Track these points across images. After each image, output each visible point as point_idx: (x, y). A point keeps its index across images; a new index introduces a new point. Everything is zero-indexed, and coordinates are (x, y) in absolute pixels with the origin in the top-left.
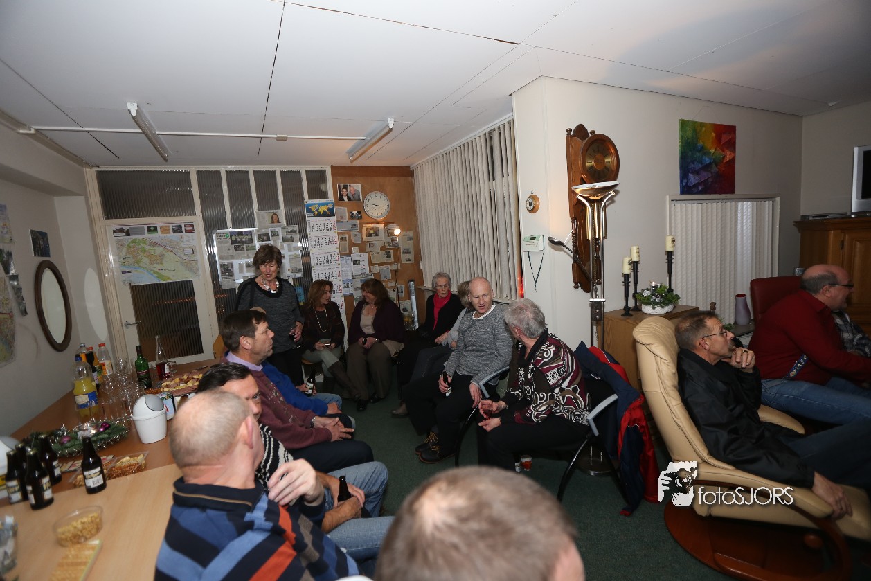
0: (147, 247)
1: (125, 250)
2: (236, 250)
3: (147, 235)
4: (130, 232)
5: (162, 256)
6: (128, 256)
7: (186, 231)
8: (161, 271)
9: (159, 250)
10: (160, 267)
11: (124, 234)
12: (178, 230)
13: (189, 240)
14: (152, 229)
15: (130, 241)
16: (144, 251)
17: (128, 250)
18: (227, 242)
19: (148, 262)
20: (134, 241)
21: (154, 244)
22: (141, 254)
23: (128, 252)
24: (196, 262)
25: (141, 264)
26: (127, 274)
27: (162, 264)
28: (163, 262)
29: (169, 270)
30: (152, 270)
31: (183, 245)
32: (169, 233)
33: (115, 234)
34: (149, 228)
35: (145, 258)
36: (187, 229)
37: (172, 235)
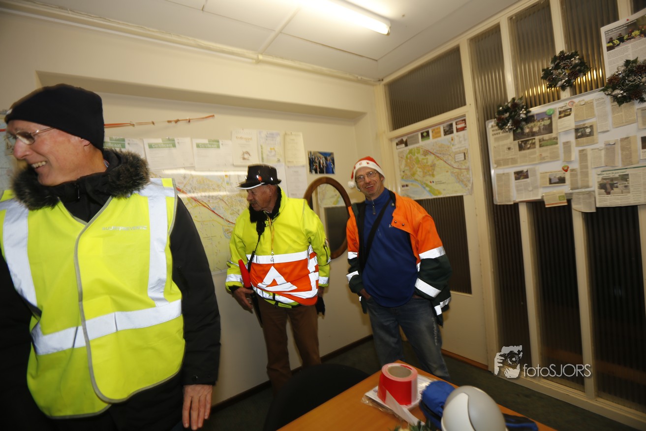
0: (421, 157)
1: (404, 162)
2: (521, 148)
3: (422, 143)
4: (408, 143)
5: (433, 166)
6: (407, 168)
7: (458, 130)
8: (432, 184)
9: (431, 158)
10: (431, 179)
11: (403, 145)
12: (449, 131)
13: (460, 142)
14: (425, 135)
15: (408, 151)
16: (418, 162)
17: (406, 162)
18: (507, 138)
19: (421, 174)
20: (411, 152)
21: (427, 153)
22: (416, 166)
23: (406, 165)
24: (468, 169)
25: (416, 177)
26: (406, 188)
27: (433, 175)
28: (435, 173)
29: (440, 183)
30: (425, 184)
31: (454, 149)
32: (440, 136)
33: (398, 147)
34: (422, 134)
35: (419, 170)
36: (459, 126)
37: (444, 139)
